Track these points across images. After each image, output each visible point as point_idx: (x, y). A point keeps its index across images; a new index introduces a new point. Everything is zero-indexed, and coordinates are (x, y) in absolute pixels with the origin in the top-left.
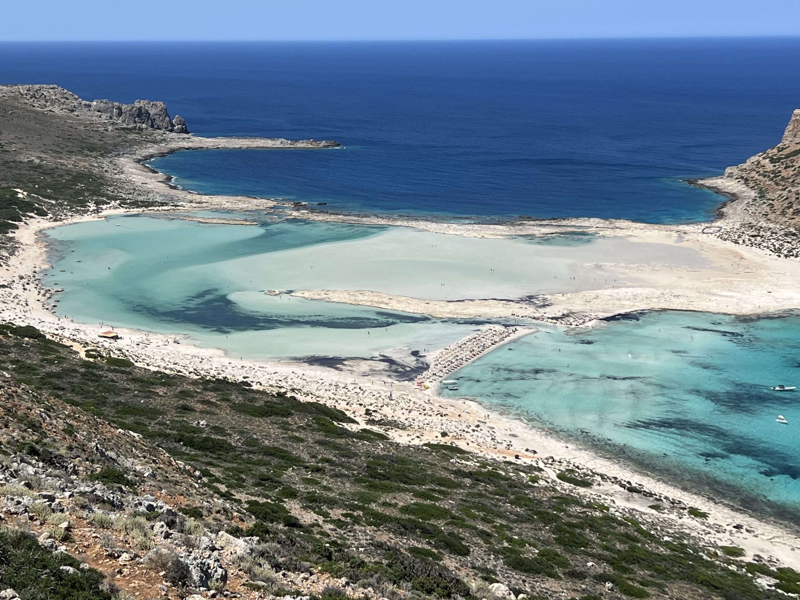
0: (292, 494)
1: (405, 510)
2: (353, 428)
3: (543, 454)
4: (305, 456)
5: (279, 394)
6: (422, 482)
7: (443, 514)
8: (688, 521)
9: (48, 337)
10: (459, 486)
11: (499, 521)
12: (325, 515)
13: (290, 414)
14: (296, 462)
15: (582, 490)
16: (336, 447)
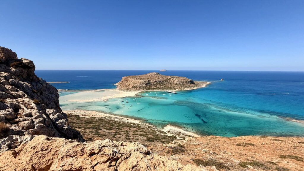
0: (76, 127)
1: (92, 126)
2: (81, 117)
3: (105, 116)
4: (76, 122)
6: (93, 122)
7: (97, 126)
8: (122, 120)
10: (97, 122)
11: (104, 125)
12: (82, 129)
13: (71, 117)
15: (111, 119)
16: (80, 120)
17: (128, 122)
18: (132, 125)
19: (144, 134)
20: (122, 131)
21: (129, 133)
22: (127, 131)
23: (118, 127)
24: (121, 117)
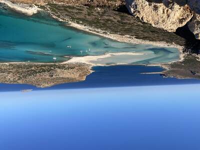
2: (134, 36)
3: (110, 36)
5: (145, 40)
13: (143, 37)
15: (104, 31)
16: (136, 33)
17: (85, 26)
18: (81, 22)
19: (68, 9)
20: (95, 16)
21: (87, 13)
22: (89, 15)
23: (99, 21)
24: (93, 32)
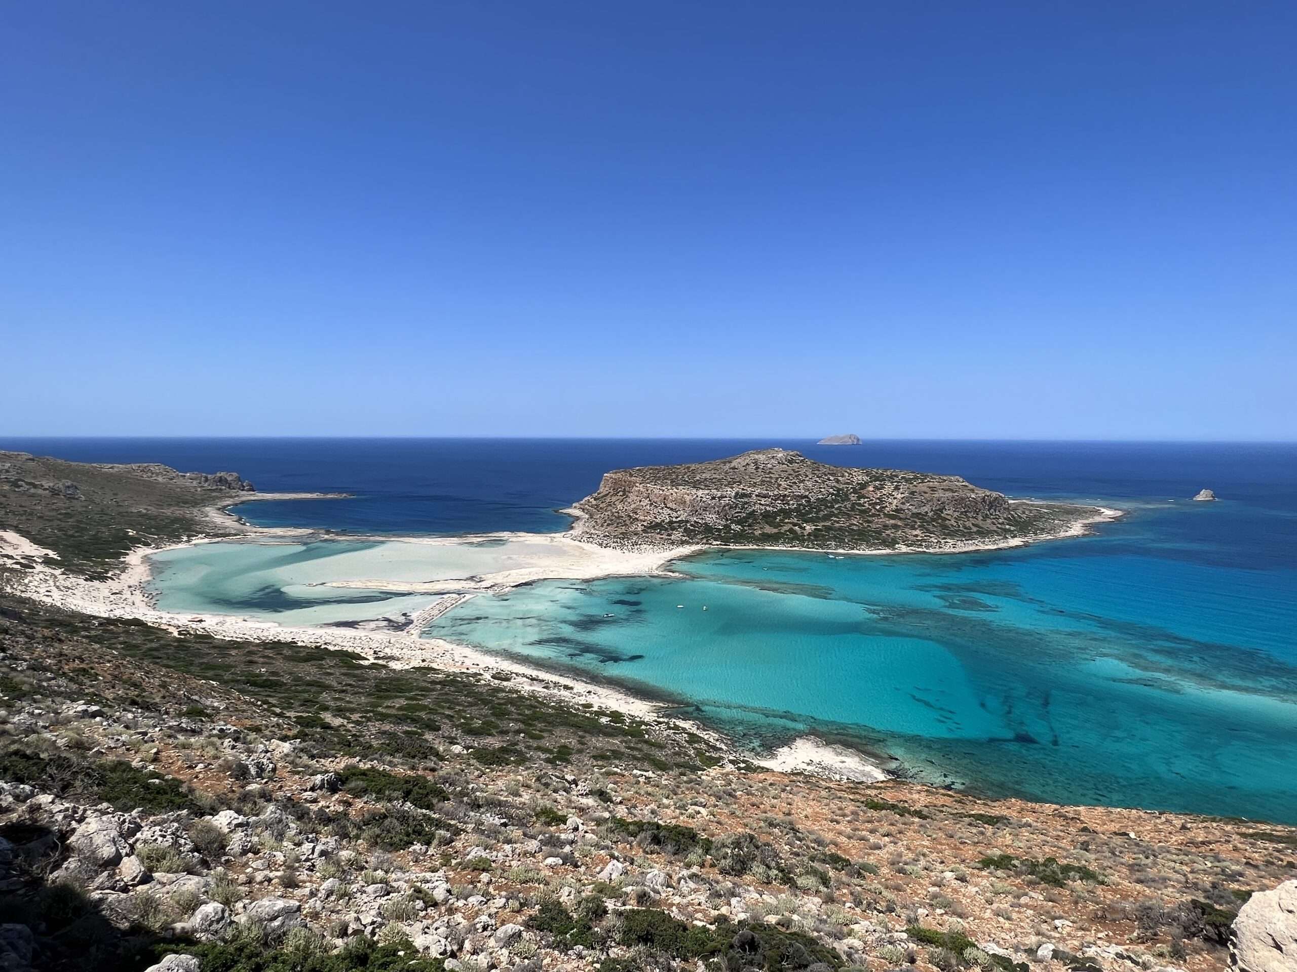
0: (326, 709)
1: (400, 709)
2: (366, 663)
3: (482, 666)
4: (335, 684)
5: (316, 647)
6: (411, 691)
7: (424, 708)
8: (565, 693)
9: (149, 624)
10: (433, 690)
11: (458, 708)
12: (348, 719)
13: (323, 659)
14: (327, 688)
15: (505, 683)
16: (354, 676)
17: (588, 706)
18: (604, 720)
23: (522, 726)
24: (556, 678)
